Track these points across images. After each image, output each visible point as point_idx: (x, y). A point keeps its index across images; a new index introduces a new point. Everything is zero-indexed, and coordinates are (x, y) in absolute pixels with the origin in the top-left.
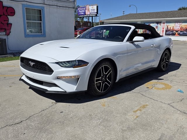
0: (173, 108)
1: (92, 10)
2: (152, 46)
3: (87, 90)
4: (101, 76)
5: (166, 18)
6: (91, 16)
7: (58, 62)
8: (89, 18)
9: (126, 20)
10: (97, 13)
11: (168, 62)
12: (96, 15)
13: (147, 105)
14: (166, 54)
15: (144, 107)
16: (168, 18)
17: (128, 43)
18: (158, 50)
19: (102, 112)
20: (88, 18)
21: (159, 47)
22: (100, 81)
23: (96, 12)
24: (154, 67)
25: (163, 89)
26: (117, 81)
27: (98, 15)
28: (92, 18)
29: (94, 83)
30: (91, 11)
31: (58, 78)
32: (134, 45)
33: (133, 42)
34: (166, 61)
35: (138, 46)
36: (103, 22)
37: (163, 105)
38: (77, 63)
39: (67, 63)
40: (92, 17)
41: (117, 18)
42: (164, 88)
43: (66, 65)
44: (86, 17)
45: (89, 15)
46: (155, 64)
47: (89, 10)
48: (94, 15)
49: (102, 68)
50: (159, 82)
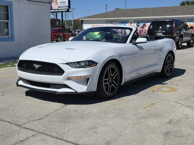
0: (179, 104)
1: (61, 2)
2: (154, 48)
3: (96, 90)
4: (108, 77)
5: (166, 15)
6: (60, 12)
7: (68, 63)
8: (57, 14)
9: (114, 18)
10: (69, 6)
11: (172, 66)
12: (68, 11)
13: (155, 103)
14: (169, 57)
15: (152, 104)
16: (169, 15)
17: (131, 44)
18: (161, 53)
19: (114, 109)
20: (55, 14)
21: (161, 50)
22: (108, 83)
23: (67, 5)
24: (157, 72)
25: (168, 91)
26: (122, 84)
27: (70, 10)
28: (62, 14)
29: (103, 83)
30: (60, 5)
31: (69, 79)
32: (137, 46)
33: (136, 44)
34: (170, 66)
35: (140, 48)
36: (82, 20)
37: (170, 103)
38: (87, 64)
39: (76, 63)
40: (62, 12)
41: (101, 15)
42: (170, 90)
43: (76, 66)
44: (53, 12)
45: (57, 10)
46: (159, 69)
47: (56, 3)
48: (64, 10)
49: (109, 69)
50: (165, 87)
